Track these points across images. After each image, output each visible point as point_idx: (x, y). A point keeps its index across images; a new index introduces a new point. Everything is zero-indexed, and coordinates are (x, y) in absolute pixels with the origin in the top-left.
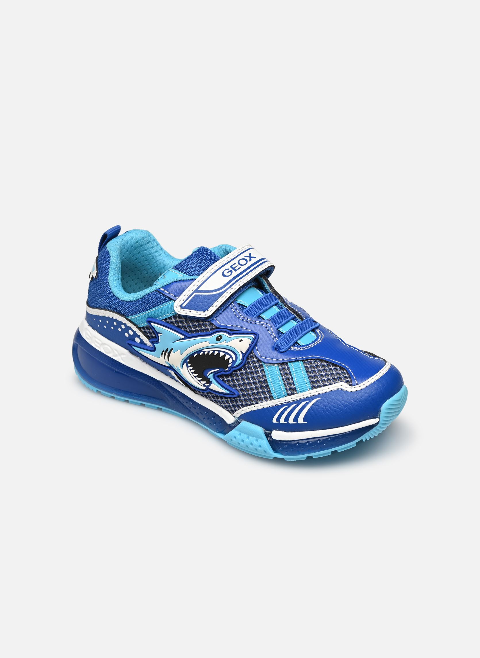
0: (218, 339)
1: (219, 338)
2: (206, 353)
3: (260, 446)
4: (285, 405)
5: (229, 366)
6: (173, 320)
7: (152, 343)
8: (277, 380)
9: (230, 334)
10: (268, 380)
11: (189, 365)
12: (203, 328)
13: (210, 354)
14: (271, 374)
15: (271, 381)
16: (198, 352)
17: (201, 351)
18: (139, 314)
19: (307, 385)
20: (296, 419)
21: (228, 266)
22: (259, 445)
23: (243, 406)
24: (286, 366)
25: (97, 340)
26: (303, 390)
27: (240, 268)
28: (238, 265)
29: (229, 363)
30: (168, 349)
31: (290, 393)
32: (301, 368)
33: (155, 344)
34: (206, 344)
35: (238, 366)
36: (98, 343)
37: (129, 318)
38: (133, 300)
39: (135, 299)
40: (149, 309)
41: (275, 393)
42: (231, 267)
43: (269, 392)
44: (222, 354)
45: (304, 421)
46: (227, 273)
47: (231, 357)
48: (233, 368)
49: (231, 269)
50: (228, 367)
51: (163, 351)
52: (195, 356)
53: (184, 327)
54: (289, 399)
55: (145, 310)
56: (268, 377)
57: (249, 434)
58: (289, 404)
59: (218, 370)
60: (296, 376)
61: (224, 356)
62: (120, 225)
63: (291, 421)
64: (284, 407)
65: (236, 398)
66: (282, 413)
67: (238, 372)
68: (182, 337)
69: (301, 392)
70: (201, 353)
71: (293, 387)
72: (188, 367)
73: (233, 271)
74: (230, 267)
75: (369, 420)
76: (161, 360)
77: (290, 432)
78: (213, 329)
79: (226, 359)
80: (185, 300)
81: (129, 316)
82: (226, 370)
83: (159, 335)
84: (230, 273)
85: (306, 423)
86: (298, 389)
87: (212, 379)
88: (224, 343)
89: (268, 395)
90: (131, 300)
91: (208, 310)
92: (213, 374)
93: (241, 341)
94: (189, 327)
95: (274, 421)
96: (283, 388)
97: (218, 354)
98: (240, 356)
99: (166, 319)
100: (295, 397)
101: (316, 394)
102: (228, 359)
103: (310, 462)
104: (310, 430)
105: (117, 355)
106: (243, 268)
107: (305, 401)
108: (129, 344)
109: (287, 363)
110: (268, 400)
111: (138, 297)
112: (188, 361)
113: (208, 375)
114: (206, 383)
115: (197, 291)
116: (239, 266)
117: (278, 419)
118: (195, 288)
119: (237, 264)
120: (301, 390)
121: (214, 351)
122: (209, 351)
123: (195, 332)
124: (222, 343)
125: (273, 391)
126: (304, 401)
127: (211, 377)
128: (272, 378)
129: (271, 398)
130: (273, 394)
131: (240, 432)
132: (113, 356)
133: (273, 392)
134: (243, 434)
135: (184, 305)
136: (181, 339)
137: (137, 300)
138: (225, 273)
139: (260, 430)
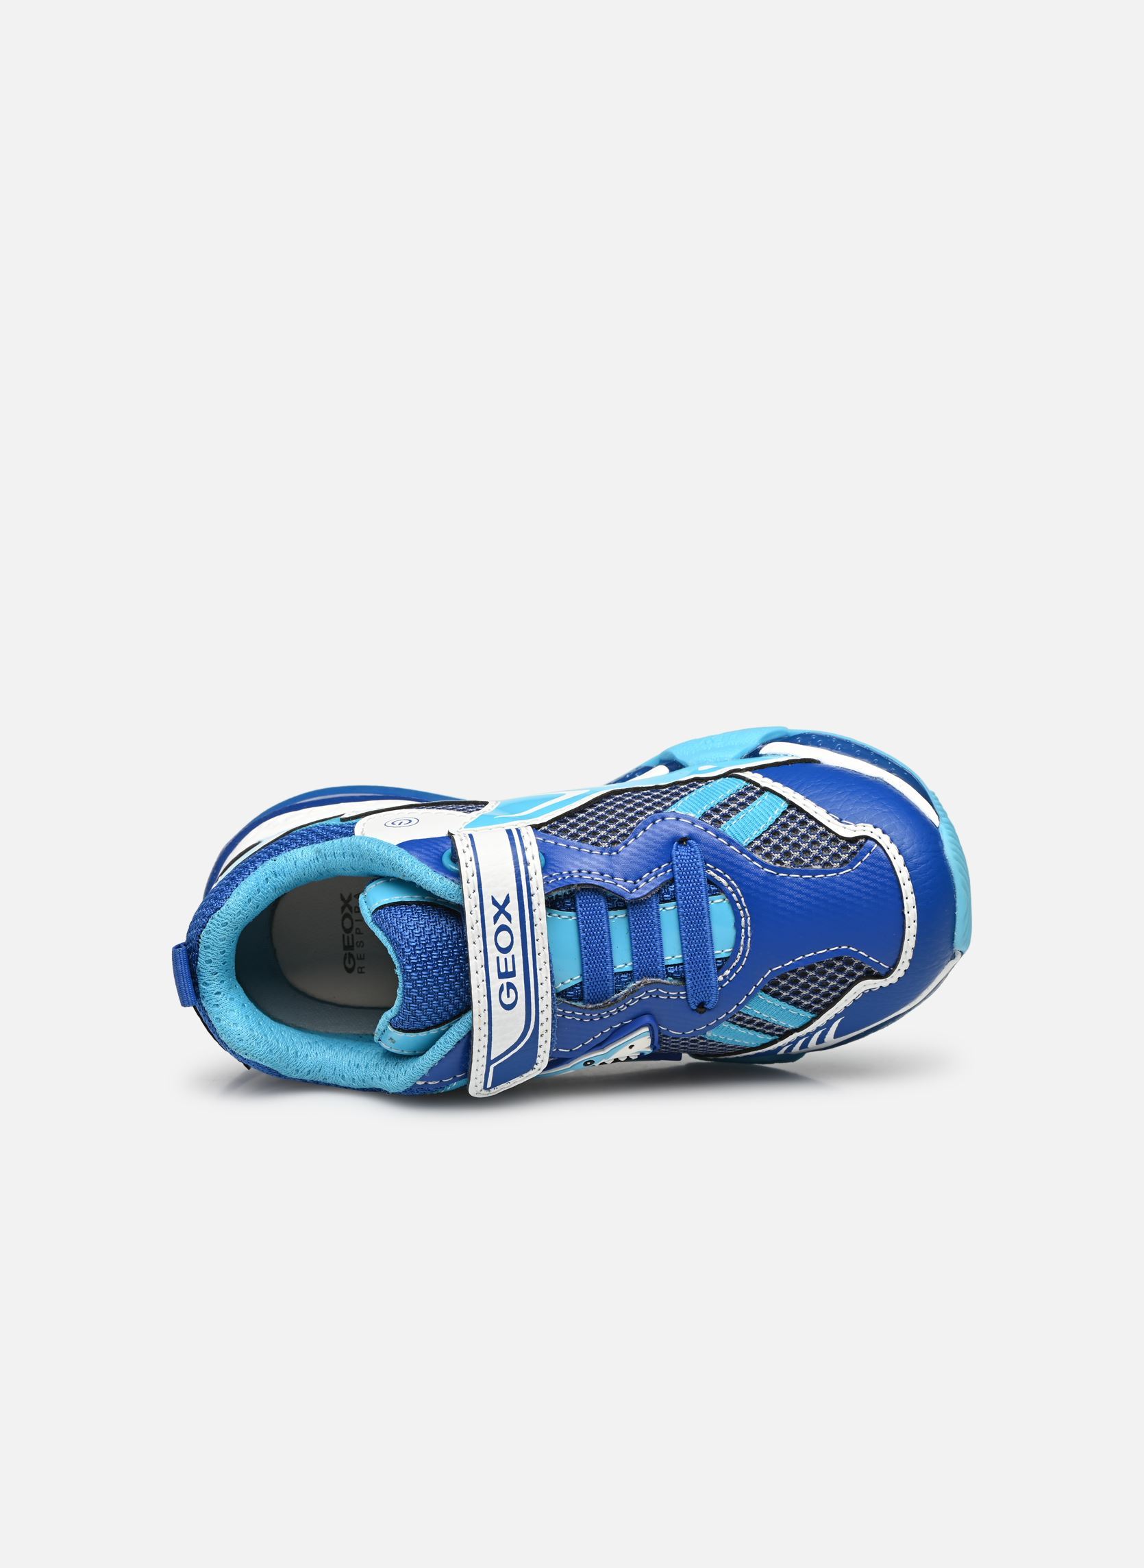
21: (496, 983)
27: (513, 956)
28: (505, 956)
42: (501, 976)
46: (508, 996)
49: (505, 981)
73: (510, 980)
74: (499, 978)
84: (511, 991)
106: (517, 950)
115: (489, 1062)
116: (509, 956)
118: (484, 1061)
119: (502, 956)
138: (508, 1001)
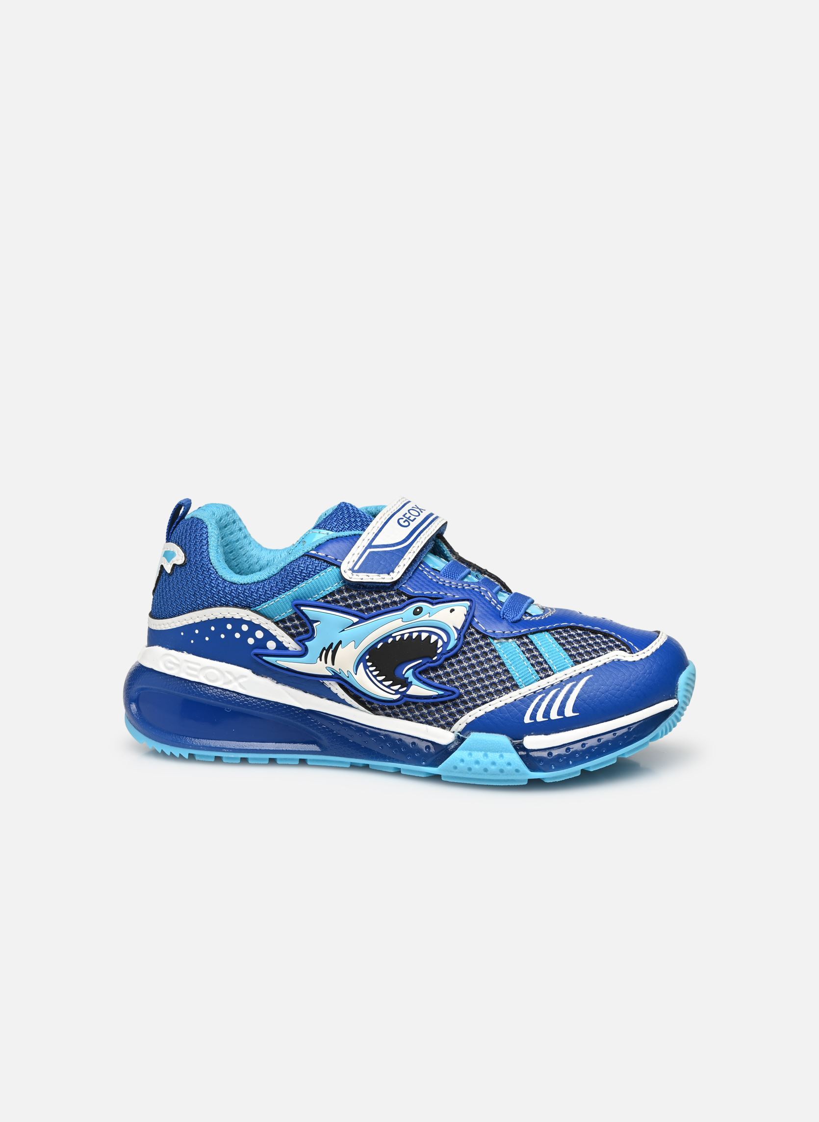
0: (416, 613)
1: (418, 610)
2: (398, 638)
3: (509, 764)
4: (540, 693)
5: (439, 651)
6: (338, 597)
7: (301, 642)
8: (518, 660)
9: (432, 604)
10: (505, 662)
11: (369, 664)
12: (388, 601)
13: (405, 639)
14: (507, 653)
15: (510, 663)
16: (384, 639)
17: (390, 636)
18: (277, 597)
19: (566, 660)
20: (561, 711)
22: (507, 762)
23: (469, 709)
24: (526, 640)
25: (190, 665)
26: (562, 668)
27: (415, 518)
29: (438, 646)
30: (332, 644)
31: (542, 675)
32: (550, 640)
33: (306, 643)
34: (398, 623)
35: (451, 650)
36: (195, 670)
37: (258, 608)
38: (263, 579)
39: (266, 577)
40: (295, 586)
41: (520, 680)
42: (404, 516)
43: (511, 679)
44: (424, 636)
45: (574, 711)
47: (440, 637)
48: (444, 654)
49: (405, 519)
50: (436, 654)
51: (324, 649)
52: (379, 647)
53: (357, 605)
54: (545, 683)
55: (288, 588)
56: (505, 658)
57: (486, 749)
58: (545, 691)
59: (421, 661)
60: (547, 651)
61: (429, 638)
62: (190, 498)
63: (554, 715)
64: (540, 697)
65: (454, 699)
66: (538, 706)
67: (453, 660)
68: (356, 620)
69: (559, 671)
70: (390, 640)
71: (545, 666)
72: (366, 667)
73: (409, 521)
75: (665, 702)
76: (319, 668)
77: (553, 733)
78: (403, 601)
79: (432, 642)
80: (355, 561)
81: (258, 606)
82: (434, 659)
83: (315, 625)
84: (406, 523)
85: (578, 714)
86: (554, 668)
87: (411, 679)
88: (426, 617)
89: (508, 685)
90: (259, 579)
91: (393, 571)
92: (412, 670)
93: (452, 611)
94: (365, 602)
95: (527, 720)
96: (531, 670)
97: (419, 636)
98: (454, 635)
99: (325, 597)
100: (552, 680)
101: (584, 670)
102: (436, 642)
103: (587, 778)
104: (583, 725)
105: (231, 681)
107: (571, 682)
108: (256, 655)
109: (526, 636)
110: (510, 691)
111: (272, 572)
112: (367, 657)
113: (403, 673)
114: (400, 688)
115: (370, 546)
117: (533, 716)
118: (366, 543)
120: (560, 669)
121: (411, 633)
122: (403, 635)
123: (374, 610)
124: (424, 618)
125: (517, 676)
126: (568, 683)
127: (409, 675)
128: (511, 658)
129: (516, 687)
130: (517, 681)
131: (470, 750)
132: (224, 684)
133: (518, 678)
134: (476, 752)
135: (356, 568)
136: (354, 624)
137: (270, 578)
138: (401, 521)
139: (503, 740)
